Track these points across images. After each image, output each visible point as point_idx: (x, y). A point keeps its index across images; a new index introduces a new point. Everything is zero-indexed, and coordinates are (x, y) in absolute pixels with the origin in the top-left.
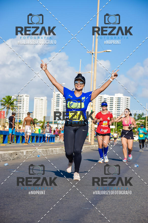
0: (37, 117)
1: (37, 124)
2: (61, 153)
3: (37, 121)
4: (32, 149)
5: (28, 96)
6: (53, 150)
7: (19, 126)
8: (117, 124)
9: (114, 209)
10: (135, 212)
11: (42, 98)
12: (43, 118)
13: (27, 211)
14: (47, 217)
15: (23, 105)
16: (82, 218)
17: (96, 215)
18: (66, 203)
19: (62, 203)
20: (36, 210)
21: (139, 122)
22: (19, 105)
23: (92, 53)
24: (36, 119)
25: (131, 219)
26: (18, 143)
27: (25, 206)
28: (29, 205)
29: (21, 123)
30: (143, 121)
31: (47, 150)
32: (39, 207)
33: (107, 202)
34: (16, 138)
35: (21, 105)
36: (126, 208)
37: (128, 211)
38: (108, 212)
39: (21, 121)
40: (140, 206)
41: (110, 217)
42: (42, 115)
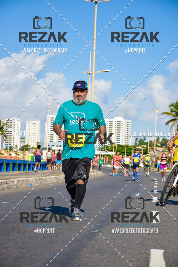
0: (29, 143)
1: (29, 150)
2: (56, 182)
3: (30, 148)
4: (24, 178)
5: (19, 120)
6: (47, 178)
7: (9, 152)
8: (117, 150)
9: (113, 242)
10: (136, 245)
11: (34, 122)
12: (36, 144)
13: (18, 245)
14: (40, 252)
15: (14, 130)
16: (78, 252)
17: (94, 248)
18: (61, 236)
19: (56, 236)
20: (28, 244)
21: (141, 148)
22: (9, 130)
23: (90, 74)
24: (29, 145)
25: (132, 252)
26: (9, 171)
27: (15, 240)
28: (20, 239)
29: (11, 150)
30: (145, 146)
31: (40, 179)
32: (31, 240)
33: (106, 234)
34: (6, 166)
35: (12, 130)
36: (127, 240)
37: (128, 243)
38: (106, 245)
39: (12, 147)
40: (141, 238)
41: (108, 250)
42: (35, 141)
